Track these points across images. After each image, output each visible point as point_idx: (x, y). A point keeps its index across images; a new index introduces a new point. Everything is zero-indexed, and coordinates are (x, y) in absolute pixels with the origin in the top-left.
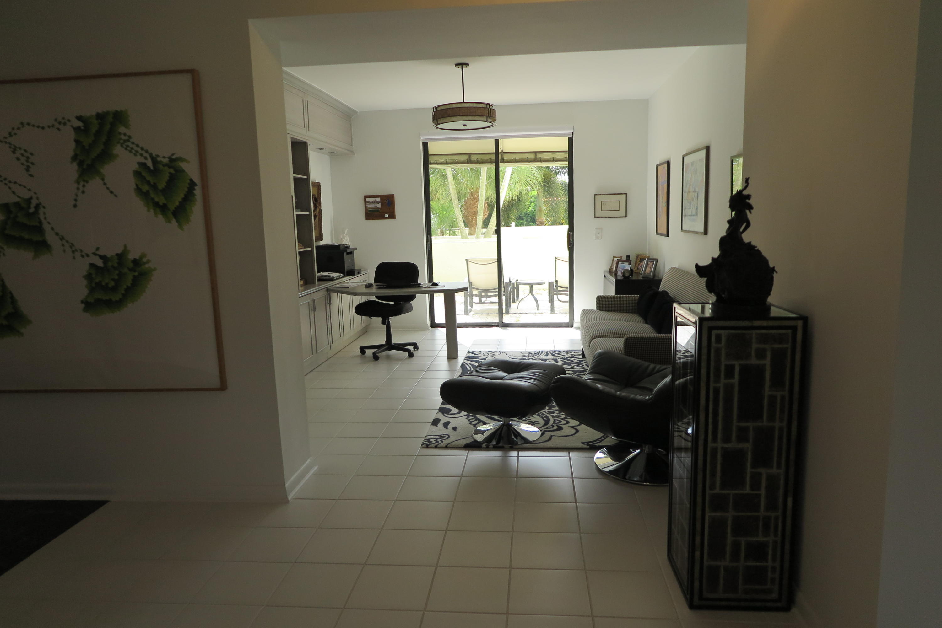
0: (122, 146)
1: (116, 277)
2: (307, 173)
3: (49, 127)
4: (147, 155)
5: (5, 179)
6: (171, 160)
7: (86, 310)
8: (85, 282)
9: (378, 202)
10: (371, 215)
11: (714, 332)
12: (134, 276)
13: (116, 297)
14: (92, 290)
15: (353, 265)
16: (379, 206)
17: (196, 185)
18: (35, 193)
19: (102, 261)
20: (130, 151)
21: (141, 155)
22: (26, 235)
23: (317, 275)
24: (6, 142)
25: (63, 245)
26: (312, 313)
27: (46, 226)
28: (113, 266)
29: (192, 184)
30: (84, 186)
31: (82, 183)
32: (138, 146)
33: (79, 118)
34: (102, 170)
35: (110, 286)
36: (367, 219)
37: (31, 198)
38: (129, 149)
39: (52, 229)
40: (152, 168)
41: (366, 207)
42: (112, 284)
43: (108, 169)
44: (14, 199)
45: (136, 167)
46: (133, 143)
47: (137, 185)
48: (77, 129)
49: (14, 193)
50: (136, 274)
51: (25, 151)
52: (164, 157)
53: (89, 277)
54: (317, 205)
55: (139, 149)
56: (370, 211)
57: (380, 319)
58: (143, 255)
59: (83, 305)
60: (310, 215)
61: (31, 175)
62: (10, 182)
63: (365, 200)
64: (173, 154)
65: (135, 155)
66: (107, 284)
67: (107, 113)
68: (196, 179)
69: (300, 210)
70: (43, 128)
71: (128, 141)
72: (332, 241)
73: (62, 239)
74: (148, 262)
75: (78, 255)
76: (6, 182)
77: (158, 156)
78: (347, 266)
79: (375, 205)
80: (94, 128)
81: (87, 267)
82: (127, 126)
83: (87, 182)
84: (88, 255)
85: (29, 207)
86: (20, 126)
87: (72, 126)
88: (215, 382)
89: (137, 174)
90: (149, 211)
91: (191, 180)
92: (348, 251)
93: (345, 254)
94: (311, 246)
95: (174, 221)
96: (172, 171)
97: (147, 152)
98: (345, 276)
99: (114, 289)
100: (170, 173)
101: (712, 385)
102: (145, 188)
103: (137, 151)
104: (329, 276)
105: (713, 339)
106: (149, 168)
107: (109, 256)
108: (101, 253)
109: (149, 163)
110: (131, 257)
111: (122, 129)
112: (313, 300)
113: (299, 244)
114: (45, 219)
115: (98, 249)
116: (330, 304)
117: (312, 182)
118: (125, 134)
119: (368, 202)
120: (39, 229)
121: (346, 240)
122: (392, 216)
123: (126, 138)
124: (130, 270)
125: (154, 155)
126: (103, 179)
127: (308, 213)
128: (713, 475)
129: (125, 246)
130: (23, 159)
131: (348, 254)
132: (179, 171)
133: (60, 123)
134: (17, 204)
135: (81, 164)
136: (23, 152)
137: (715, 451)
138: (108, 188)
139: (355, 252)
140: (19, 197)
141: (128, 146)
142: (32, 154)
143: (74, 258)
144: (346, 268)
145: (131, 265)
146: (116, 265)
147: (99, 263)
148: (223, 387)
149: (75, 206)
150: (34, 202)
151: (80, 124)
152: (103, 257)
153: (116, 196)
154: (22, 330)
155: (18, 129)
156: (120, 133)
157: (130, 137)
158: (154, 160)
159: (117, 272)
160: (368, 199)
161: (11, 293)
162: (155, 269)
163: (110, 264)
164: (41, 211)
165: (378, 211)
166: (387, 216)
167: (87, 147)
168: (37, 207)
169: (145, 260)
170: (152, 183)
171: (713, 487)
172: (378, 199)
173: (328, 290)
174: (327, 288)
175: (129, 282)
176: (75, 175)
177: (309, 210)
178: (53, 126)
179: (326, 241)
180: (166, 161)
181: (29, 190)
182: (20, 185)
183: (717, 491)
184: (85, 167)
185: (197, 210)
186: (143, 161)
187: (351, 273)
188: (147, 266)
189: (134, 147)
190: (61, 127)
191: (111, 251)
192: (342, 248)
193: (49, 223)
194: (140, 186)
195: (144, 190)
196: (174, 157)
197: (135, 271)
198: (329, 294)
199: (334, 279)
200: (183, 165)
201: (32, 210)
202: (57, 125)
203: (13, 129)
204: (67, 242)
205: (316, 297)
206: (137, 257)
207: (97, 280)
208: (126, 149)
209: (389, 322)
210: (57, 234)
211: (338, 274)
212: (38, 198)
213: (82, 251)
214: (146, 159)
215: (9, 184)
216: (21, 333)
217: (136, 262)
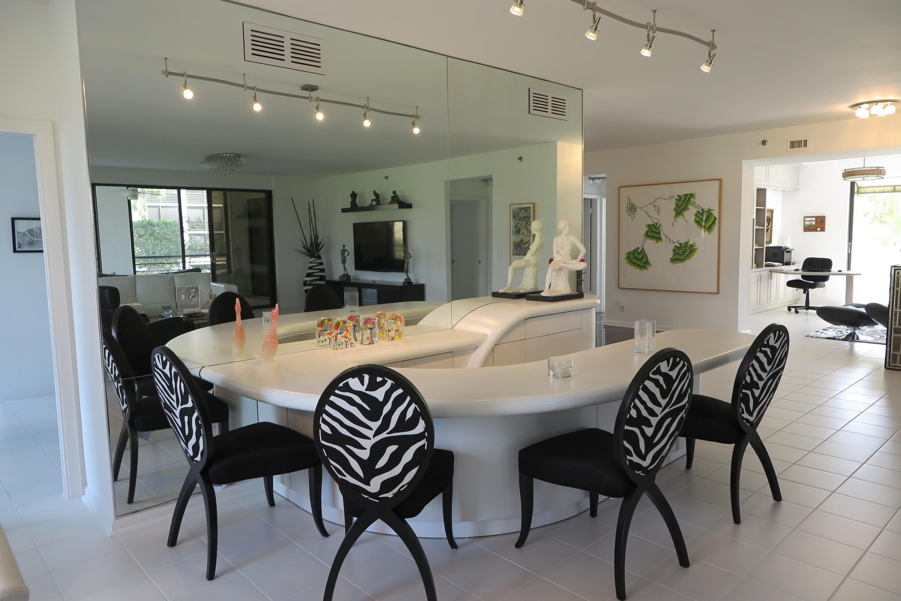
0: (692, 205)
1: (684, 251)
2: (764, 205)
3: (667, 199)
5: (650, 216)
6: (709, 210)
7: (671, 262)
8: (672, 252)
9: (813, 221)
10: (808, 229)
11: (897, 271)
12: (690, 251)
13: (683, 258)
14: (674, 255)
15: (791, 260)
16: (814, 223)
17: (716, 219)
18: (659, 221)
19: (679, 245)
20: (694, 207)
21: (698, 208)
22: (654, 235)
23: (764, 263)
24: (652, 204)
25: (666, 239)
26: (759, 282)
27: (661, 232)
28: (683, 247)
29: (715, 218)
30: (676, 219)
31: (676, 218)
32: (697, 205)
33: (678, 196)
34: (683, 214)
35: (681, 254)
36: (804, 231)
37: (658, 223)
38: (694, 206)
39: (664, 233)
40: (701, 213)
41: (804, 223)
42: (682, 253)
43: (686, 213)
44: (652, 223)
45: (696, 212)
46: (696, 204)
47: (695, 219)
48: (677, 200)
49: (652, 221)
50: (691, 250)
51: (658, 207)
52: (706, 209)
53: (674, 250)
54: (770, 223)
55: (697, 206)
56: (807, 226)
57: (802, 290)
58: (694, 243)
59: (670, 260)
60: (764, 229)
61: (659, 215)
62: (652, 217)
63: (804, 219)
64: (710, 208)
65: (696, 208)
66: (680, 253)
67: (688, 194)
68: (717, 217)
69: (758, 226)
70: (665, 199)
71: (694, 203)
72: (779, 244)
73: (666, 237)
74: (696, 245)
75: (671, 242)
76: (651, 217)
77: (704, 209)
78: (786, 259)
79: (811, 223)
80: (683, 199)
81: (674, 247)
82: (694, 199)
83: (678, 217)
84: (674, 243)
85: (657, 226)
86: (658, 199)
87: (675, 199)
88: (716, 291)
89: (696, 215)
90: (698, 227)
91: (715, 217)
92: (787, 250)
93: (785, 252)
94: (763, 246)
95: (707, 231)
96: (708, 214)
97: (700, 207)
98: (783, 265)
99: (682, 255)
100: (708, 215)
101: (895, 289)
102: (698, 220)
103: (697, 207)
104: (773, 264)
105: (896, 273)
106: (700, 213)
107: (682, 243)
108: (679, 242)
109: (701, 211)
110: (690, 243)
111: (692, 200)
112: (761, 275)
113: (756, 245)
114: (662, 230)
115: (678, 241)
116: (771, 279)
117: (768, 209)
118: (693, 201)
119: (806, 220)
120: (659, 233)
121: (788, 244)
122: (823, 229)
123: (694, 202)
124: (689, 248)
125: (703, 208)
126: (683, 217)
127: (763, 228)
128: (895, 320)
129: (688, 240)
130: (657, 210)
131: (787, 252)
132: (711, 214)
133: (671, 197)
134: (653, 225)
135: (676, 211)
136: (657, 207)
137: (896, 312)
138: (685, 220)
139: (792, 251)
140: (654, 222)
142: (660, 208)
143: (670, 243)
144: (785, 261)
145: (690, 247)
146: (684, 246)
147: (678, 245)
148: (718, 293)
149: (673, 226)
150: (659, 224)
151: (678, 198)
152: (680, 244)
153: (687, 222)
154: (648, 268)
155: (657, 199)
156: (691, 201)
157: (695, 202)
158: (703, 210)
159: (684, 249)
160: (806, 219)
161: (646, 255)
162: (698, 248)
163: (682, 246)
164: (660, 227)
165: (813, 226)
166: (819, 229)
167: (679, 206)
168: (659, 226)
169: (694, 245)
170: (701, 218)
171: (895, 325)
172: (814, 219)
173: (770, 271)
174: (770, 270)
175: (688, 253)
176: (674, 215)
177: (764, 226)
178: (669, 199)
179: (774, 244)
180: (707, 210)
181: (658, 220)
182: (655, 218)
183: (897, 326)
184: (678, 212)
185: (716, 228)
186: (699, 210)
187: (788, 264)
188: (695, 247)
189: (696, 205)
190: (672, 199)
191: (682, 242)
192: (783, 248)
193: (663, 231)
194: (696, 219)
195: (698, 221)
196: (710, 209)
197: (691, 249)
198: (771, 274)
199: (775, 266)
200: (712, 212)
201: (658, 227)
202: (670, 198)
203: (655, 200)
204: (668, 238)
205: (763, 273)
206: (692, 244)
207: (677, 251)
208: (693, 206)
209: (808, 293)
210: (665, 235)
211: (778, 264)
212: (660, 223)
213: (673, 241)
214: (700, 209)
215: (651, 218)
216: (648, 269)
217: (691, 246)
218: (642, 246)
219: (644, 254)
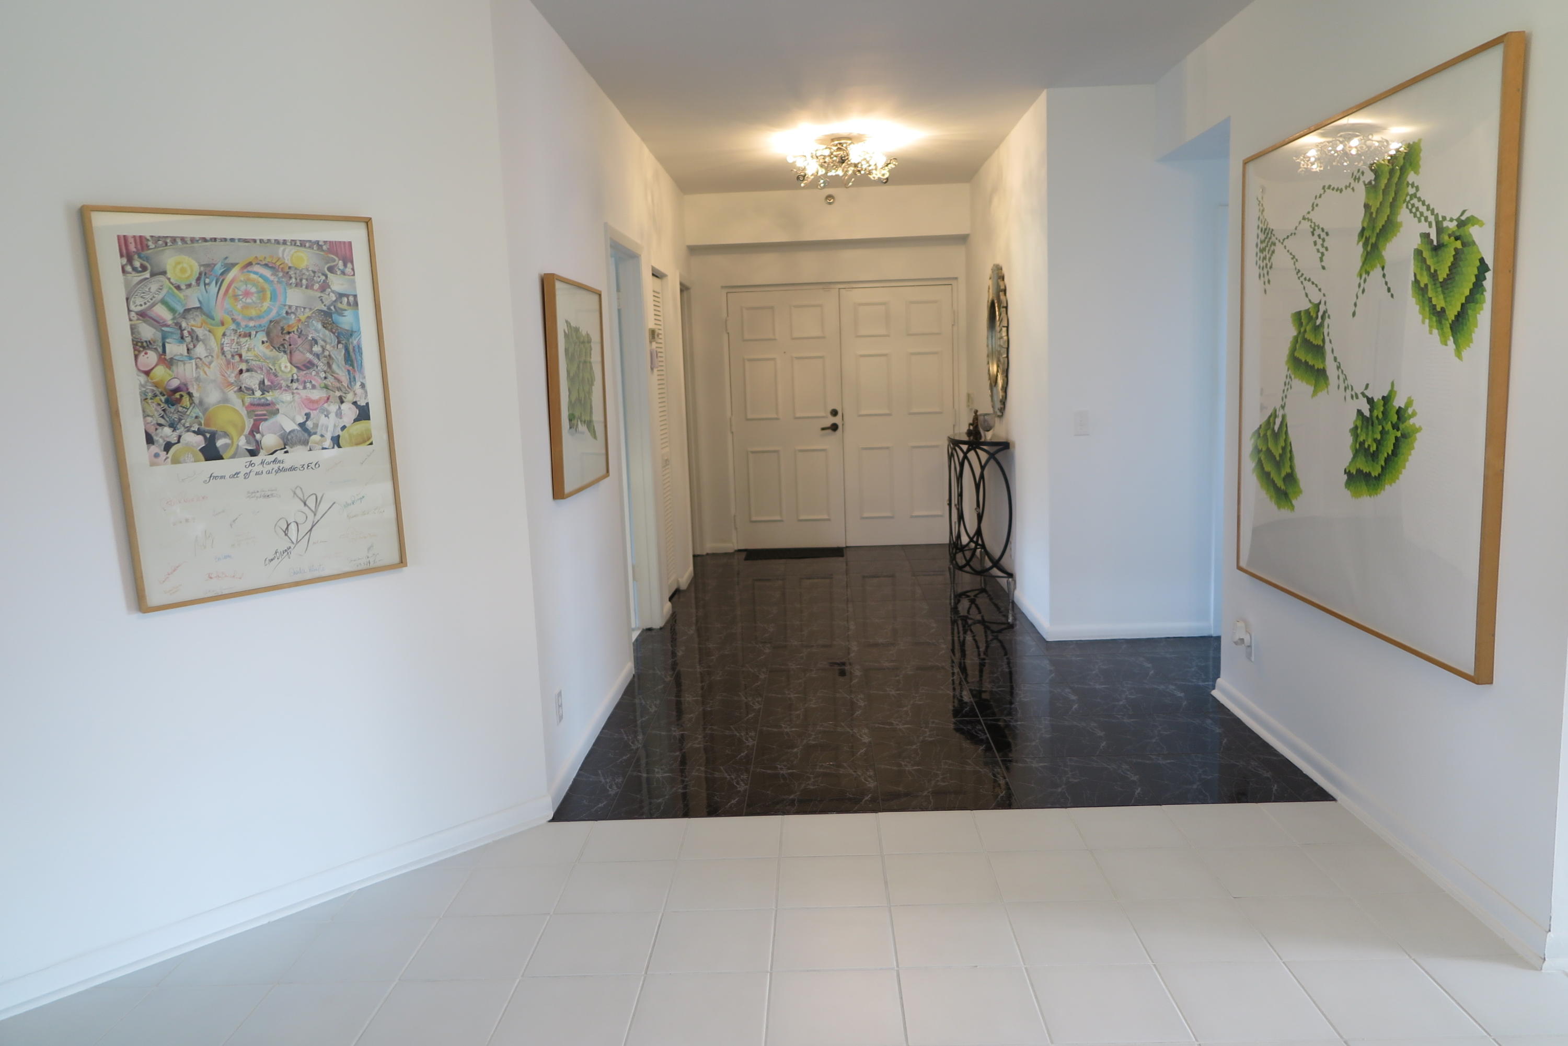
0: (1407, 207)
1: (1379, 437)
3: (1348, 188)
4: (1431, 218)
5: (1302, 275)
6: (1460, 224)
7: (1348, 485)
8: (1351, 439)
12: (1396, 439)
13: (1375, 471)
14: (1356, 454)
17: (1488, 270)
18: (1325, 295)
19: (1368, 407)
20: (1415, 216)
21: (1429, 219)
22: (1310, 360)
24: (1308, 220)
25: (1338, 378)
27: (1328, 347)
28: (1377, 418)
30: (1365, 281)
31: (1364, 276)
32: (1425, 205)
33: (1373, 168)
34: (1383, 253)
35: (1372, 451)
37: (1320, 303)
38: (1415, 209)
39: (1332, 351)
40: (1435, 242)
42: (1375, 447)
43: (1390, 250)
44: (1306, 305)
45: (1418, 242)
46: (1419, 199)
47: (1415, 276)
48: (1368, 187)
49: (1308, 295)
50: (1399, 434)
51: (1323, 230)
52: (1451, 220)
53: (1354, 432)
55: (1426, 210)
58: (1409, 403)
59: (1348, 478)
62: (1305, 279)
64: (1463, 213)
65: (1422, 219)
66: (1369, 447)
67: (1397, 153)
68: (1490, 258)
70: (1341, 191)
71: (1415, 197)
73: (1338, 367)
74: (1414, 415)
75: (1350, 394)
76: (1302, 279)
77: (1445, 219)
80: (1385, 182)
81: (1354, 416)
82: (1417, 173)
83: (1369, 274)
84: (1357, 396)
85: (1317, 317)
86: (1322, 192)
87: (1365, 183)
89: (1418, 255)
90: (1424, 321)
91: (1482, 260)
95: (1452, 341)
96: (1459, 244)
97: (1433, 212)
99: (1375, 456)
100: (1456, 249)
102: (1424, 280)
103: (1422, 216)
106: (1432, 242)
107: (1376, 399)
108: (1369, 393)
110: (1396, 403)
111: (1411, 177)
114: (1328, 334)
115: (1367, 387)
118: (1412, 186)
120: (1321, 351)
123: (1413, 191)
124: (1394, 425)
125: (1440, 219)
129: (1393, 385)
130: (1319, 244)
132: (1467, 243)
133: (1356, 179)
134: (1308, 313)
135: (1365, 245)
136: (1320, 232)
138: (1387, 283)
140: (1311, 301)
141: (1413, 205)
142: (1327, 234)
143: (1345, 399)
145: (1395, 418)
146: (1380, 416)
147: (1366, 410)
149: (1354, 312)
150: (1322, 309)
151: (1372, 177)
152: (1370, 401)
153: (1393, 295)
154: (1293, 501)
155: (1321, 196)
156: (1408, 184)
157: (1418, 188)
158: (1439, 227)
159: (1382, 427)
161: (1291, 445)
162: (1421, 430)
163: (1375, 413)
164: (1327, 321)
167: (1374, 215)
168: (1324, 316)
169: (1410, 411)
170: (1432, 271)
175: (1390, 447)
176: (1359, 264)
178: (1349, 185)
180: (1453, 226)
181: (1320, 290)
182: (1313, 283)
184: (1369, 248)
185: (1483, 318)
186: (1427, 230)
188: (1412, 422)
189: (1422, 204)
190: (1356, 185)
193: (1331, 341)
194: (1419, 277)
195: (1422, 285)
196: (1463, 218)
197: (1398, 429)
200: (1473, 231)
202: (1352, 183)
203: (1317, 198)
204: (1342, 372)
206: (1403, 405)
207: (1362, 439)
208: (1412, 211)
210: (1335, 359)
212: (1326, 303)
213: (1352, 389)
214: (1430, 226)
215: (1304, 282)
216: (1293, 506)
217: (1399, 411)
218: (1283, 407)
219: (1285, 441)
